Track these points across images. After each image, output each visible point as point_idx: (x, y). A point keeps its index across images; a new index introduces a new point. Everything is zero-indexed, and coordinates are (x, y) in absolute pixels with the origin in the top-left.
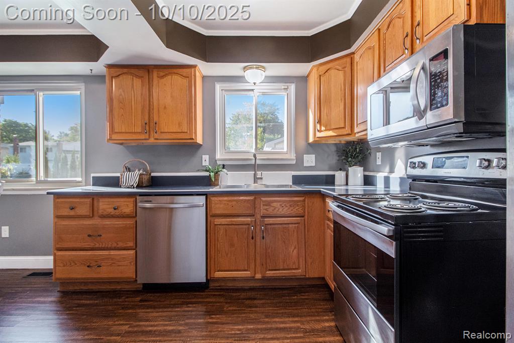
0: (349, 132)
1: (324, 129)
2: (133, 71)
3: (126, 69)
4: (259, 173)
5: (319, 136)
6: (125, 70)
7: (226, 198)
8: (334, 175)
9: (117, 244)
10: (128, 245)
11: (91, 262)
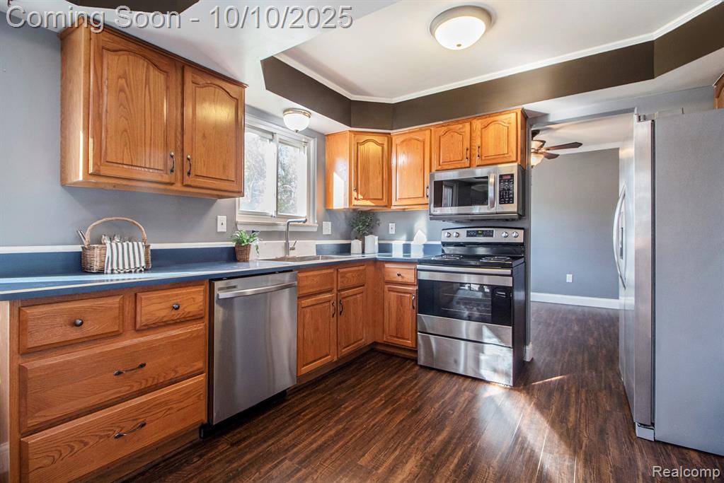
0: (386, 204)
1: (362, 197)
2: (148, 54)
3: (134, 45)
4: (291, 243)
5: (356, 204)
6: (133, 47)
7: (311, 273)
8: (350, 244)
9: (176, 372)
10: (195, 368)
11: (122, 425)
